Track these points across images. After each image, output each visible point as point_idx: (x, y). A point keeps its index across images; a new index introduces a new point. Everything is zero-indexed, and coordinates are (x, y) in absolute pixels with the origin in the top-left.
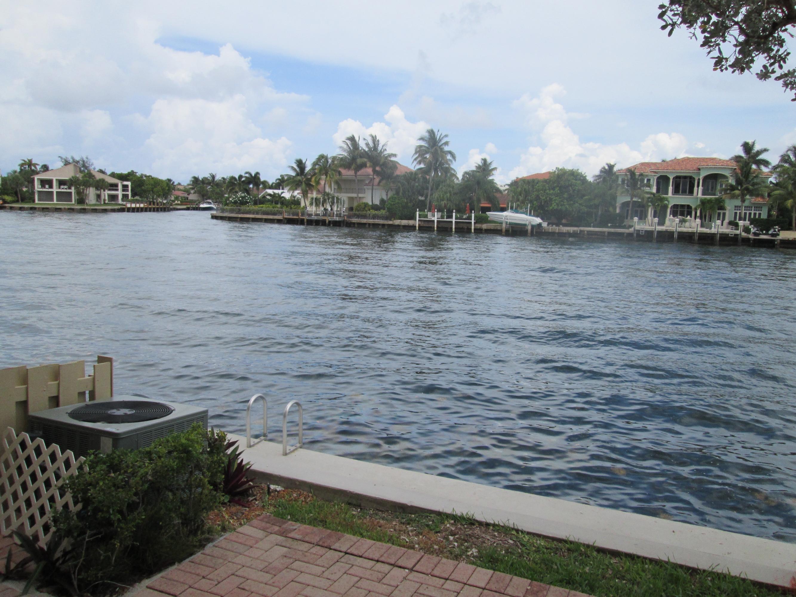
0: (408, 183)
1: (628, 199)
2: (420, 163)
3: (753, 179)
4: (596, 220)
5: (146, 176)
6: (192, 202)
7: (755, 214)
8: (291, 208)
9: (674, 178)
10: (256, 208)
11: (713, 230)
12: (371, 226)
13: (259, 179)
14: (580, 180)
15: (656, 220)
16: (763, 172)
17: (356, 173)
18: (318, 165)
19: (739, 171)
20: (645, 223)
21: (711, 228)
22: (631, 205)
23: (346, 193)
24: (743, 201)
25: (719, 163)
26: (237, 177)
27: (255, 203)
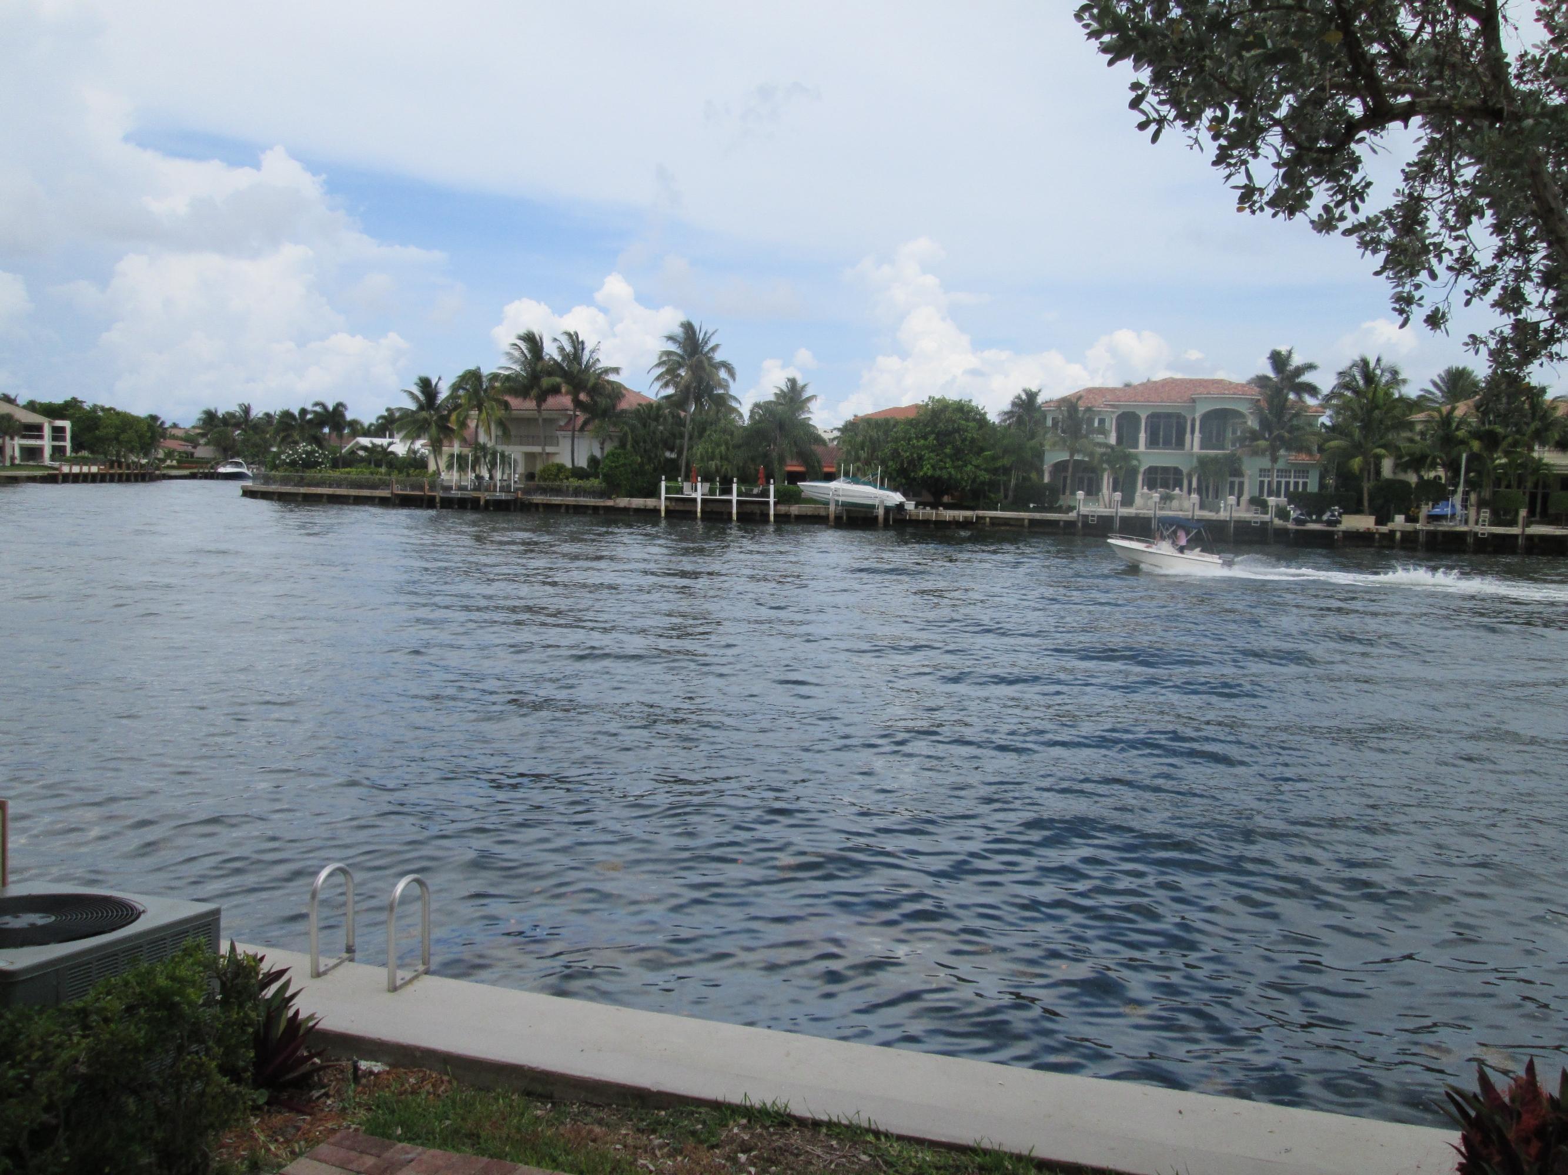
0: (645, 426)
1: (1064, 456)
2: (666, 385)
3: (1290, 420)
4: (1006, 497)
5: (103, 409)
6: (202, 462)
8: (408, 475)
9: (1148, 417)
10: (337, 474)
11: (1223, 515)
12: (571, 511)
13: (343, 416)
14: (974, 420)
15: (1118, 496)
16: (1308, 407)
17: (539, 405)
18: (464, 389)
19: (1264, 404)
20: (1098, 500)
21: (1218, 511)
22: (1070, 469)
23: (521, 444)
24: (1274, 460)
25: (1228, 390)
26: (296, 413)
27: (335, 464)
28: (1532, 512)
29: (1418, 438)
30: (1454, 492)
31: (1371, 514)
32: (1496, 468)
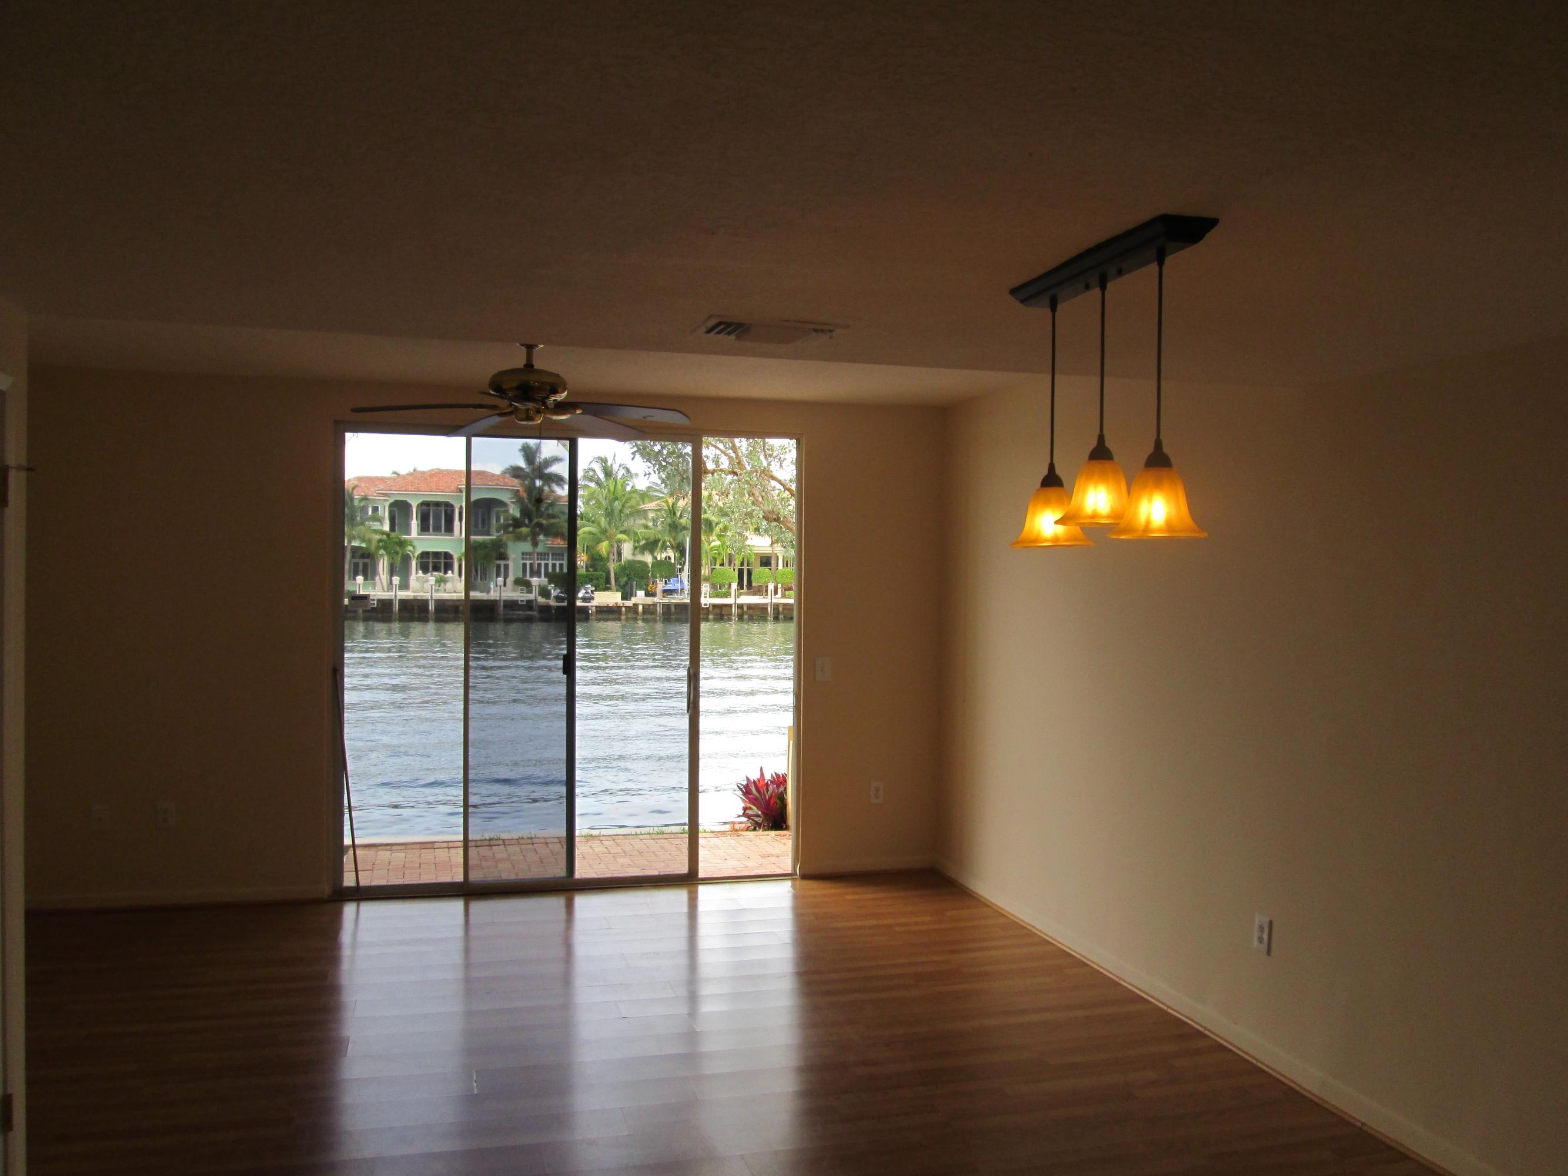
3: (547, 509)
7: (554, 565)
9: (418, 505)
11: (493, 595)
15: (396, 580)
16: (560, 497)
19: (525, 495)
20: (376, 585)
21: (488, 592)
24: (535, 544)
25: (492, 481)
28: (740, 585)
29: (650, 524)
30: (681, 570)
31: (617, 591)
32: (712, 549)
